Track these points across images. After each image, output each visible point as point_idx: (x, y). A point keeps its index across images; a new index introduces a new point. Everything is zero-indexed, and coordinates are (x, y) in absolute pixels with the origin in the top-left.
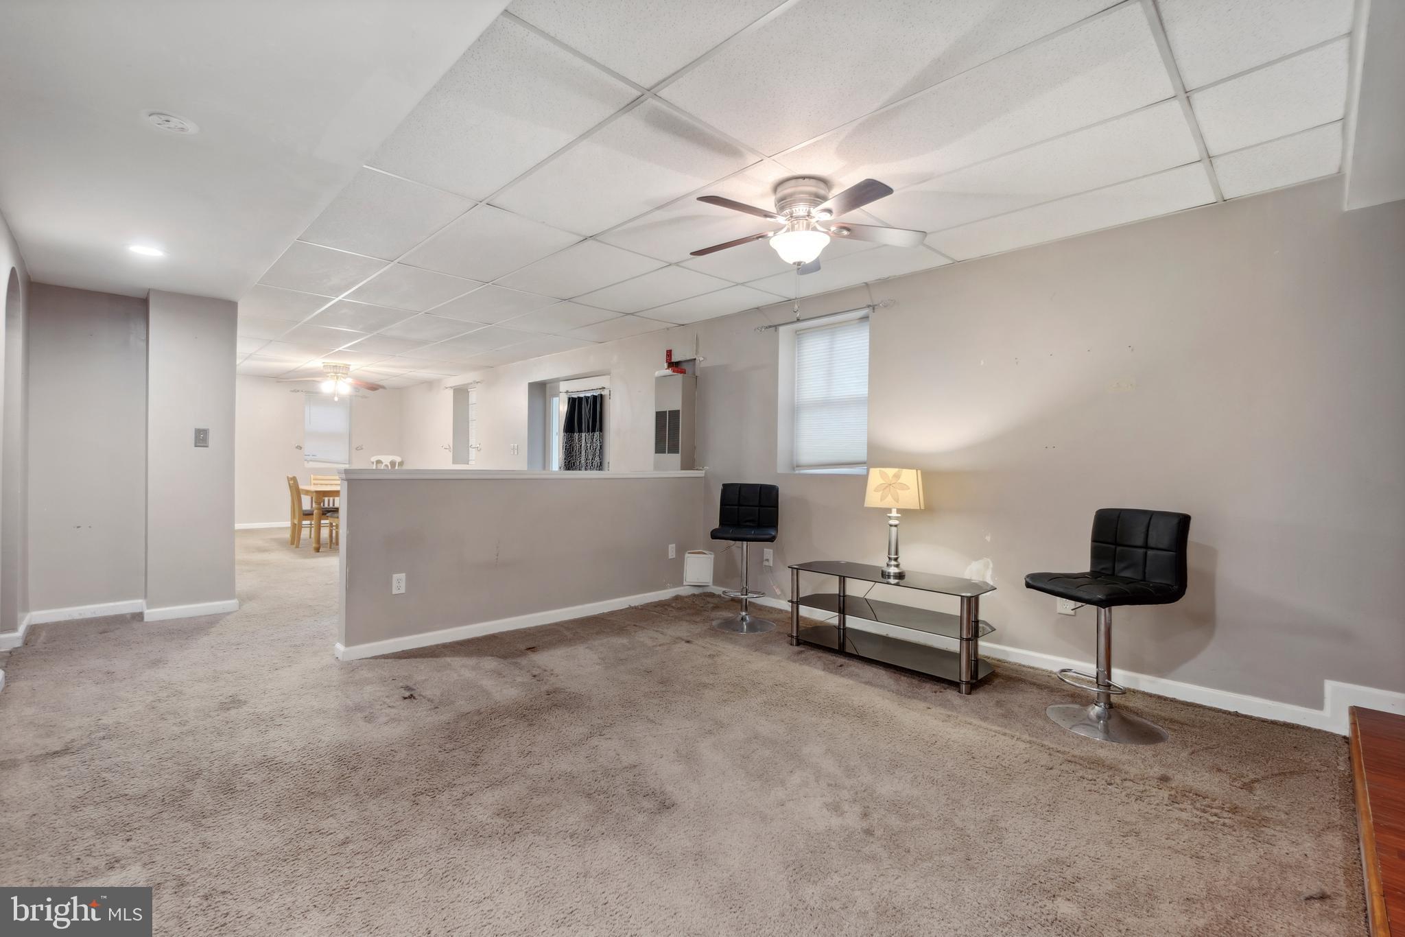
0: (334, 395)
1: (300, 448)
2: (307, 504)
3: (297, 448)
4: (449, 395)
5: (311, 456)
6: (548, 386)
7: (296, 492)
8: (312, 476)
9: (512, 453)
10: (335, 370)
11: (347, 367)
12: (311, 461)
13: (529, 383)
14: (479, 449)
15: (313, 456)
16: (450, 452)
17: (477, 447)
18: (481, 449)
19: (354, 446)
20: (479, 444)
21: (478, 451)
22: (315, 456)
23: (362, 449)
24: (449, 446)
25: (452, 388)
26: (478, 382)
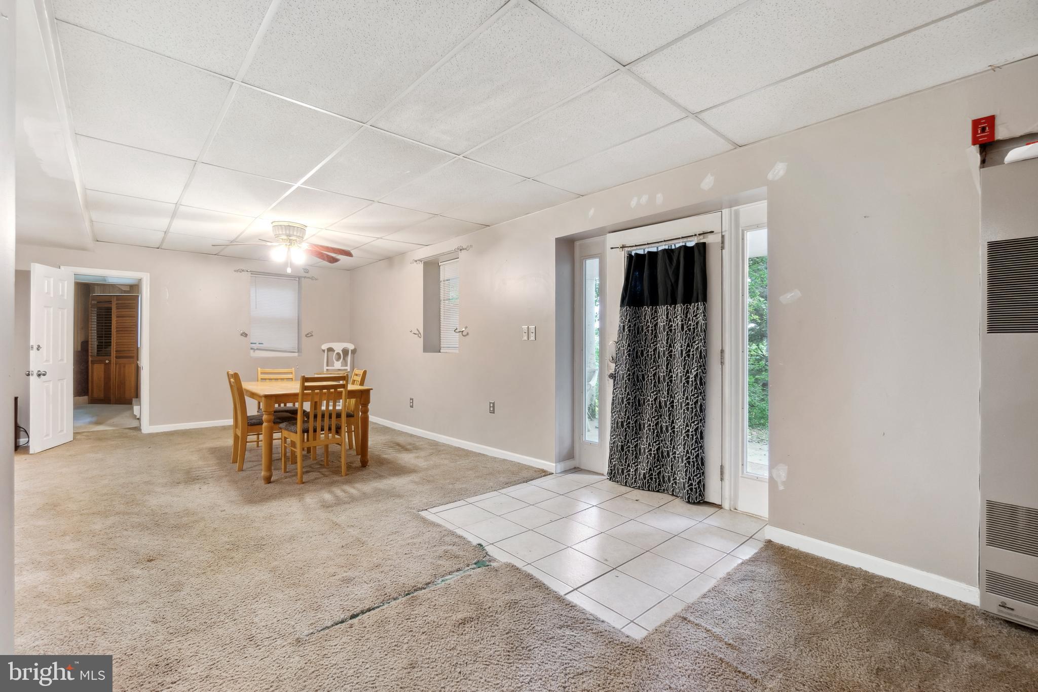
0: (286, 265)
1: (245, 335)
2: (252, 409)
3: (242, 335)
4: (418, 270)
5: (257, 344)
6: (577, 244)
7: (239, 394)
8: (259, 369)
9: (526, 338)
10: (288, 232)
11: (302, 229)
12: (257, 349)
13: (556, 239)
14: (464, 333)
15: (259, 344)
16: (420, 337)
17: (463, 331)
18: (468, 334)
19: (304, 333)
20: (466, 328)
21: (464, 337)
22: (262, 344)
23: (312, 335)
24: (419, 331)
25: (422, 261)
26: (463, 249)
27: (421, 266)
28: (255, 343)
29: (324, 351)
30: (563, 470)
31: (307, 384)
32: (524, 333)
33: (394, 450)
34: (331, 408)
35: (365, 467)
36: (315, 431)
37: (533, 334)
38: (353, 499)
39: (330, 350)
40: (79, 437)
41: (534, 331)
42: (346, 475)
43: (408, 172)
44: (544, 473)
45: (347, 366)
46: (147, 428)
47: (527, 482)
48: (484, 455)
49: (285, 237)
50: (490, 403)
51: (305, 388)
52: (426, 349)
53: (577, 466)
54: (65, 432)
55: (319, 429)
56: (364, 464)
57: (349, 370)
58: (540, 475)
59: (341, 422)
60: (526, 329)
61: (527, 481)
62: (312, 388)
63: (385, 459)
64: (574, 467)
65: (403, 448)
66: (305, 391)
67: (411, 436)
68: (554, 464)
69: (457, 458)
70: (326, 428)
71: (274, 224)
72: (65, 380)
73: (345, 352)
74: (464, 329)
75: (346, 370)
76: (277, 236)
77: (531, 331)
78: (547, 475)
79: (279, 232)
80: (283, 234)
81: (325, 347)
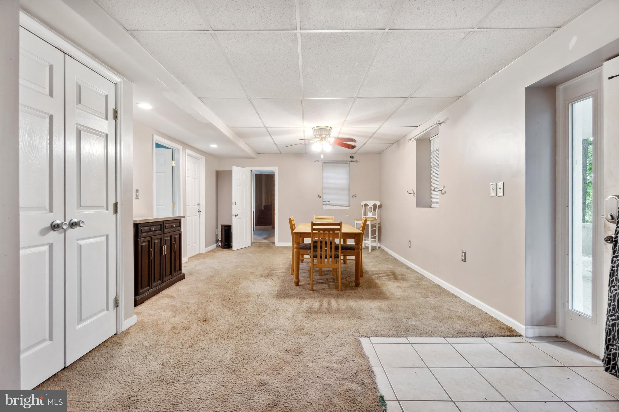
3: (318, 197)
4: (412, 147)
6: (560, 88)
9: (494, 194)
10: (320, 133)
11: (328, 129)
12: (327, 205)
13: (527, 87)
14: (443, 192)
15: (328, 201)
16: (415, 196)
17: (442, 190)
18: (445, 192)
19: (351, 195)
20: (444, 187)
21: (442, 195)
22: (329, 201)
23: (356, 196)
24: (413, 191)
25: (415, 139)
26: (442, 123)
27: (415, 143)
28: (326, 201)
29: (362, 206)
30: (537, 335)
31: (314, 227)
32: (492, 190)
33: (387, 278)
34: (342, 243)
35: (357, 287)
36: (321, 257)
37: (502, 191)
38: (329, 311)
39: (366, 205)
40: (254, 244)
41: (502, 187)
42: (342, 290)
43: (357, 63)
44: (511, 333)
45: (375, 216)
46: (278, 244)
47: (483, 337)
48: (456, 296)
49: (318, 136)
50: (462, 252)
51: (313, 229)
52: (419, 205)
53: (561, 334)
54: (247, 242)
55: (323, 257)
56: (357, 285)
57: (376, 218)
58: (503, 334)
59: (338, 254)
60: (494, 186)
61: (484, 335)
62: (319, 230)
63: (376, 284)
64: (554, 335)
65: (394, 276)
66: (313, 232)
67: (408, 268)
68: (524, 327)
69: (430, 294)
70: (328, 256)
71: (314, 129)
72: (247, 219)
73: (375, 206)
74: (442, 189)
75: (375, 218)
76: (315, 136)
77: (499, 187)
78: (513, 336)
79: (317, 133)
80: (317, 134)
81: (363, 203)
